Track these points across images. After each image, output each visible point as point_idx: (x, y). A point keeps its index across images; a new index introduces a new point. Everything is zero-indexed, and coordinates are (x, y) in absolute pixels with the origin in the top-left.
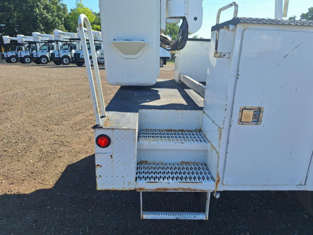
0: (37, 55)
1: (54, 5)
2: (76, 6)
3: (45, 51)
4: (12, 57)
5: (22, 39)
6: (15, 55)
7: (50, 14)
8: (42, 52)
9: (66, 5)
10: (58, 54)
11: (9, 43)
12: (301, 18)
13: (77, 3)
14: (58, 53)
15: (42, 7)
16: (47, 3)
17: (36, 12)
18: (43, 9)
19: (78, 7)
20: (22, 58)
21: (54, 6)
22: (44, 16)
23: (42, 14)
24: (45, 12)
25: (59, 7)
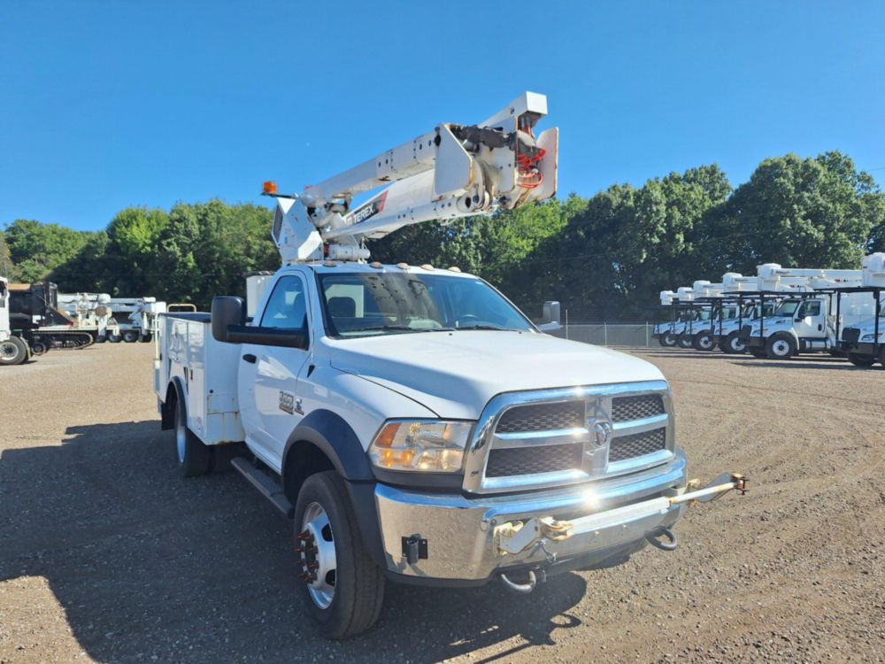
0: (762, 330)
1: (840, 202)
3: (790, 318)
4: (702, 333)
5: (704, 291)
7: (821, 226)
8: (778, 322)
9: (880, 198)
10: (873, 332)
14: (874, 327)
15: (803, 213)
16: (821, 202)
17: (783, 228)
18: (804, 218)
20: (725, 336)
21: (840, 206)
22: (804, 234)
23: (801, 229)
24: (807, 224)
25: (856, 204)
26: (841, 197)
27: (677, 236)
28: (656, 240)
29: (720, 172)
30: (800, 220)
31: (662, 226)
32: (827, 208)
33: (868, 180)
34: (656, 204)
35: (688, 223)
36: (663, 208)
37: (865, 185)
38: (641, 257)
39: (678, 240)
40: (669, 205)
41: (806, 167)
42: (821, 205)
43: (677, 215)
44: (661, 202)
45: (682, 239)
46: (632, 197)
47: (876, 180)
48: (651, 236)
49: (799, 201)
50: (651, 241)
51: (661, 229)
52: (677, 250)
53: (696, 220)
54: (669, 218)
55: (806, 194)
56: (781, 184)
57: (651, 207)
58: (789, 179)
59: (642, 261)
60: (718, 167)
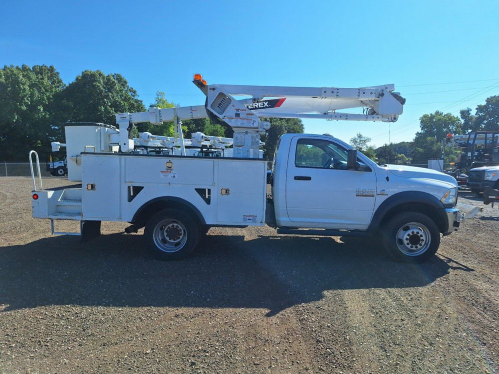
1: (126, 101)
2: (156, 102)
4: (59, 168)
6: (63, 165)
9: (141, 102)
11: (59, 150)
12: (477, 112)
13: (158, 98)
15: (110, 104)
16: (117, 99)
17: (100, 111)
18: (111, 106)
19: (158, 103)
21: (126, 103)
22: (111, 115)
23: (110, 112)
24: (112, 110)
25: (133, 103)
26: (125, 98)
27: (39, 107)
28: (24, 108)
29: (56, 71)
30: (108, 107)
31: (28, 99)
32: (120, 103)
33: (135, 92)
34: (24, 85)
35: (44, 99)
36: (27, 88)
37: (133, 94)
38: (14, 118)
39: (40, 110)
40: (31, 86)
41: (109, 80)
42: (117, 101)
43: (37, 93)
44: (25, 84)
45: (42, 110)
46: (3, 77)
47: (138, 93)
48: (21, 105)
49: (107, 97)
50: (21, 108)
51: (27, 101)
52: (39, 117)
53: (49, 98)
54: (32, 95)
55: (110, 94)
56: (98, 86)
57: (19, 86)
58: (101, 84)
59: (15, 121)
60: (55, 68)
